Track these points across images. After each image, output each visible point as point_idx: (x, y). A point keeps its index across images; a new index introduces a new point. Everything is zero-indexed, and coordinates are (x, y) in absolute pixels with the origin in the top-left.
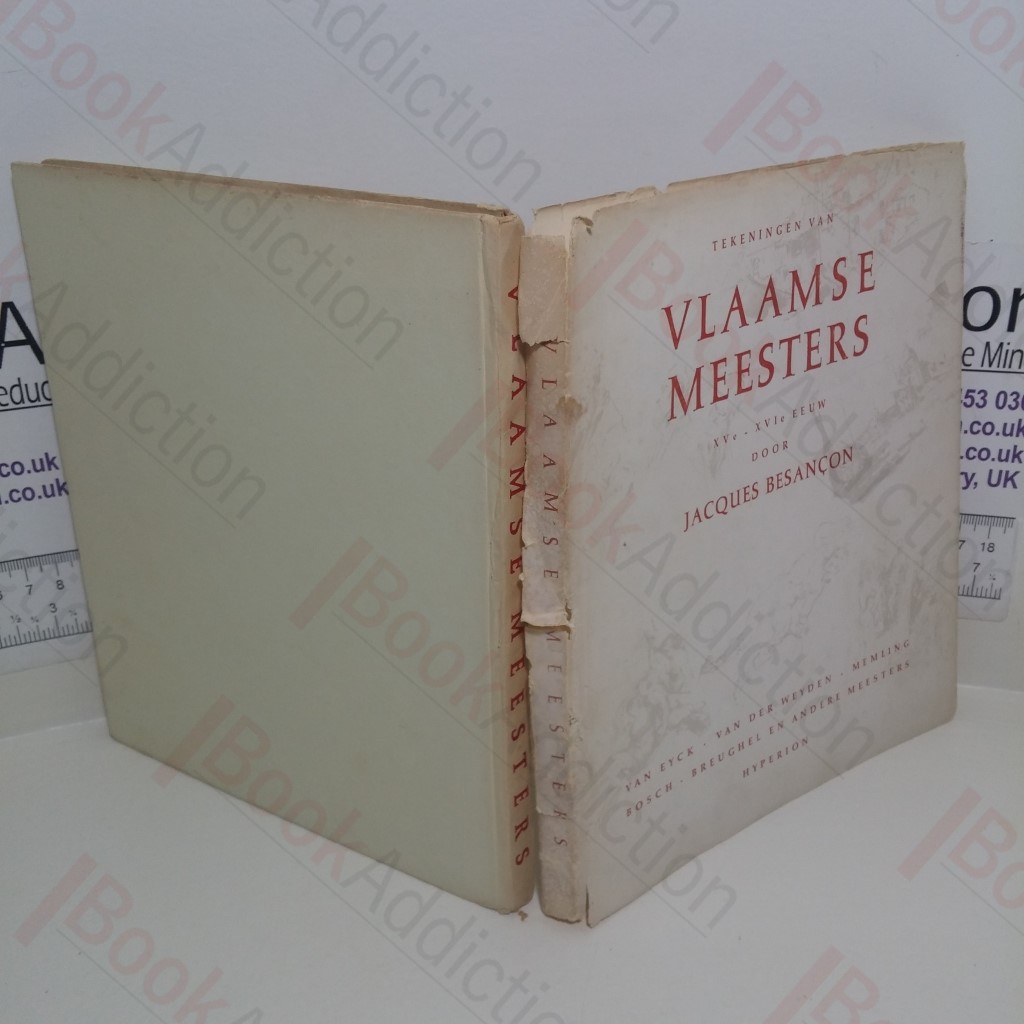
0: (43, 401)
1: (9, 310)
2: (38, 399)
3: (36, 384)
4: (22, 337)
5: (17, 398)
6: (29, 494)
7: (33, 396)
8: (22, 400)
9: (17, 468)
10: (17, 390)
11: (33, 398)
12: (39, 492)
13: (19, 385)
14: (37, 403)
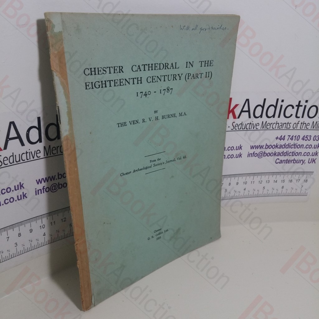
0: (21, 161)
1: (12, 125)
2: (19, 161)
3: (19, 155)
4: (16, 136)
5: (11, 161)
6: (12, 200)
7: (18, 160)
8: (13, 162)
9: (8, 190)
10: (12, 157)
11: (17, 161)
12: (16, 198)
13: (13, 156)
14: (19, 162)
